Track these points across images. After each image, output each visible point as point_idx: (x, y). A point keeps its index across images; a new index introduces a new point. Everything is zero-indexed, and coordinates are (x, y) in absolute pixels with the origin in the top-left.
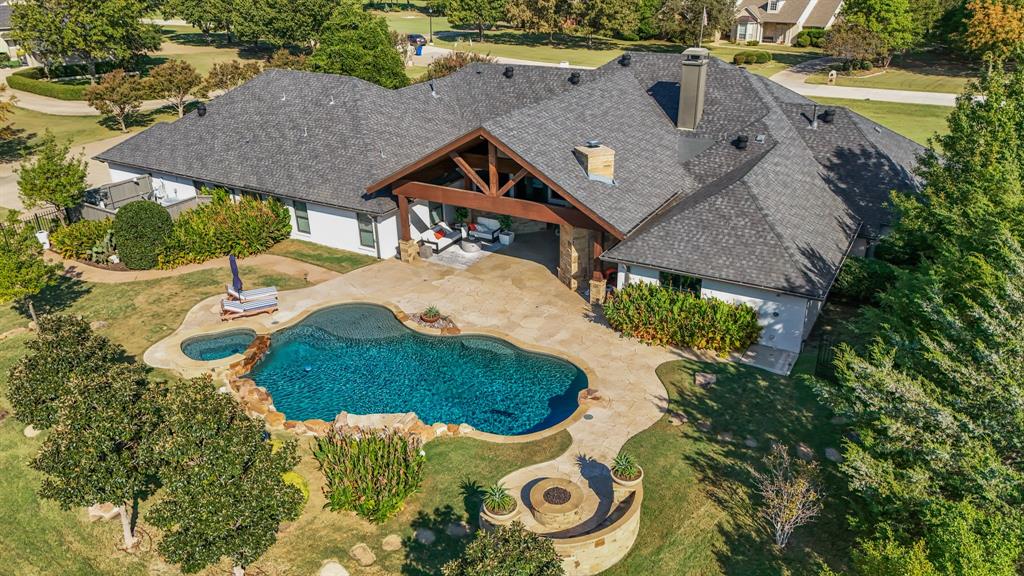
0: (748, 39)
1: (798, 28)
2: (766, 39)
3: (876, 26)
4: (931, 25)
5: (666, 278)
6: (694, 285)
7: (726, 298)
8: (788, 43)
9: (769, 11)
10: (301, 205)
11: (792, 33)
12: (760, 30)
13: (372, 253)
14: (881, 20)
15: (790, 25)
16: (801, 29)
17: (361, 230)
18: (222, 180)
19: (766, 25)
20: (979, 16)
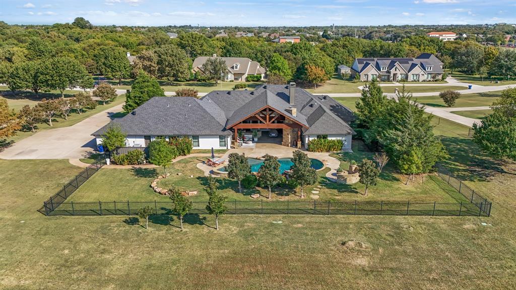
0: (229, 80)
1: (246, 75)
2: (235, 79)
3: (282, 74)
4: (294, 73)
5: (319, 137)
6: (325, 137)
7: (334, 139)
8: (244, 80)
9: (235, 69)
10: (196, 137)
11: (244, 77)
12: (233, 76)
13: (225, 148)
14: (283, 72)
15: (244, 74)
16: (247, 76)
17: (220, 142)
18: (161, 134)
19: (235, 74)
20: (310, 70)
